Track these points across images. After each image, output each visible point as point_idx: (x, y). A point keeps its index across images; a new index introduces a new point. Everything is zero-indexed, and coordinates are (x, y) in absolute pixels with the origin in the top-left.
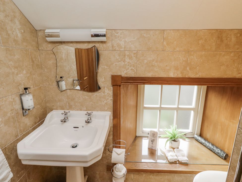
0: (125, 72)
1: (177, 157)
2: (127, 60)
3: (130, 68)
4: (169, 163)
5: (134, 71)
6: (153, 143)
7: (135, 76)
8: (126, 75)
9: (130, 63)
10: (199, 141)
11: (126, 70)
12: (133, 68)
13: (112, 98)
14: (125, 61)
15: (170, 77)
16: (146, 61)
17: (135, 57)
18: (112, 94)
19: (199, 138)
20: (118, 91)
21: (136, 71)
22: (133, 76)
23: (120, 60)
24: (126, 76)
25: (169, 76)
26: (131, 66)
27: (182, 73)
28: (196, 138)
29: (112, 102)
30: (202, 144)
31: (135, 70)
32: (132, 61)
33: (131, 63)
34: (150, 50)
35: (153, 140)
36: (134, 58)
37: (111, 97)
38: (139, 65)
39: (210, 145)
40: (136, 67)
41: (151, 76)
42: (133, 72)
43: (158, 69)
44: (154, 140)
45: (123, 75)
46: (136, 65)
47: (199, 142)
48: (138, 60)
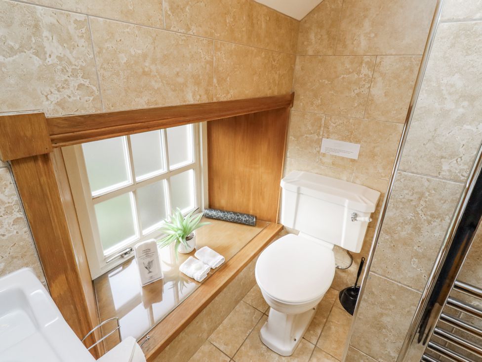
0: (55, 97)
1: (208, 264)
2: (54, 48)
3: (74, 83)
4: (200, 284)
5: (92, 92)
6: (150, 270)
7: (99, 112)
8: (63, 108)
9: (71, 63)
10: (214, 217)
11: (59, 91)
12: (87, 82)
13: (21, 215)
14: (45, 53)
15: (187, 103)
16: (123, 58)
17: (83, 40)
18: (16, 198)
19: (213, 213)
20: (44, 179)
21: (97, 93)
22: (92, 111)
23: (17, 46)
24: (61, 114)
25: (185, 101)
26: (74, 74)
27: (207, 92)
28: (208, 214)
29: (26, 229)
30: (220, 220)
31: (94, 88)
32: (75, 52)
33: (73, 60)
34: (131, 21)
35: (149, 263)
36: (82, 42)
37: (11, 213)
38: (104, 69)
39: (233, 215)
40: (95, 77)
41: (146, 107)
42: (87, 98)
43: (161, 84)
44: (151, 262)
45: (51, 110)
46: (94, 69)
47: (214, 219)
48: (96, 49)
